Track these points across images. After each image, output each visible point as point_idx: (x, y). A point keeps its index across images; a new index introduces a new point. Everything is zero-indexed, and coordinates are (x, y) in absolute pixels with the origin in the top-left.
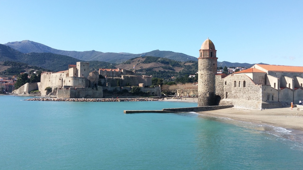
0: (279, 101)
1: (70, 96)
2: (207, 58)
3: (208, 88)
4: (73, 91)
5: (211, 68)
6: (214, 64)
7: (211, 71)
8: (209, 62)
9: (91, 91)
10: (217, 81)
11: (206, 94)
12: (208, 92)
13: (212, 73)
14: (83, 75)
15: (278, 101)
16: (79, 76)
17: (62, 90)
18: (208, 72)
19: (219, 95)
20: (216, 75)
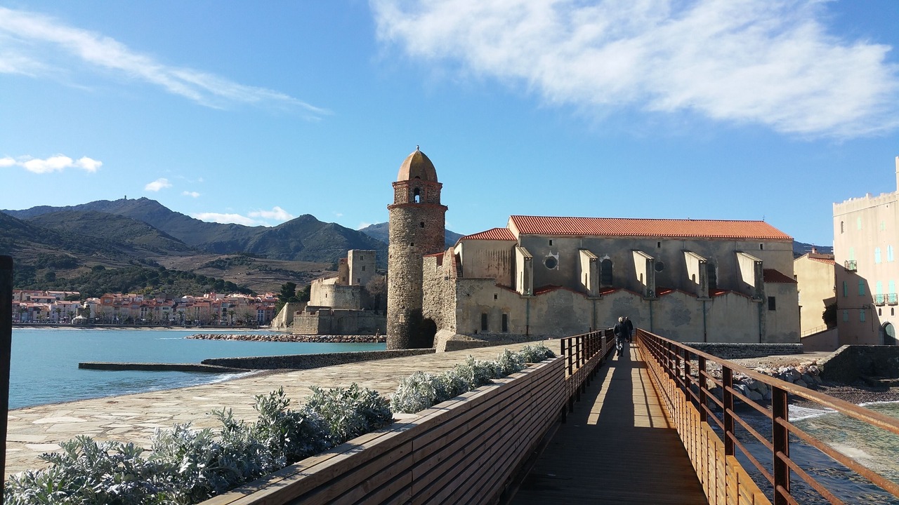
0: (527, 335)
1: (318, 329)
2: (400, 206)
3: (402, 295)
4: (326, 317)
5: (414, 237)
6: (422, 225)
7: (412, 245)
8: (406, 219)
9: (373, 319)
10: (428, 274)
11: (396, 316)
12: (404, 308)
13: (417, 252)
14: (359, 281)
15: (524, 333)
16: (350, 284)
17: (302, 315)
18: (404, 249)
19: (433, 318)
20: (424, 255)
